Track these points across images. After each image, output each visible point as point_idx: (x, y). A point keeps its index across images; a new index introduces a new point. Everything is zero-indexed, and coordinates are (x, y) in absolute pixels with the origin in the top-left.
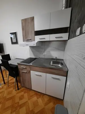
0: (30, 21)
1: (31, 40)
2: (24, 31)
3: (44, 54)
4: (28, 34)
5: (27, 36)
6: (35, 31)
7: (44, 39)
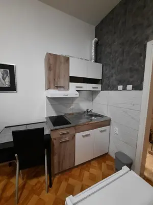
0: (63, 60)
1: (63, 87)
2: (52, 72)
3: (71, 107)
4: (59, 78)
5: (56, 80)
6: (70, 75)
7: (81, 87)
